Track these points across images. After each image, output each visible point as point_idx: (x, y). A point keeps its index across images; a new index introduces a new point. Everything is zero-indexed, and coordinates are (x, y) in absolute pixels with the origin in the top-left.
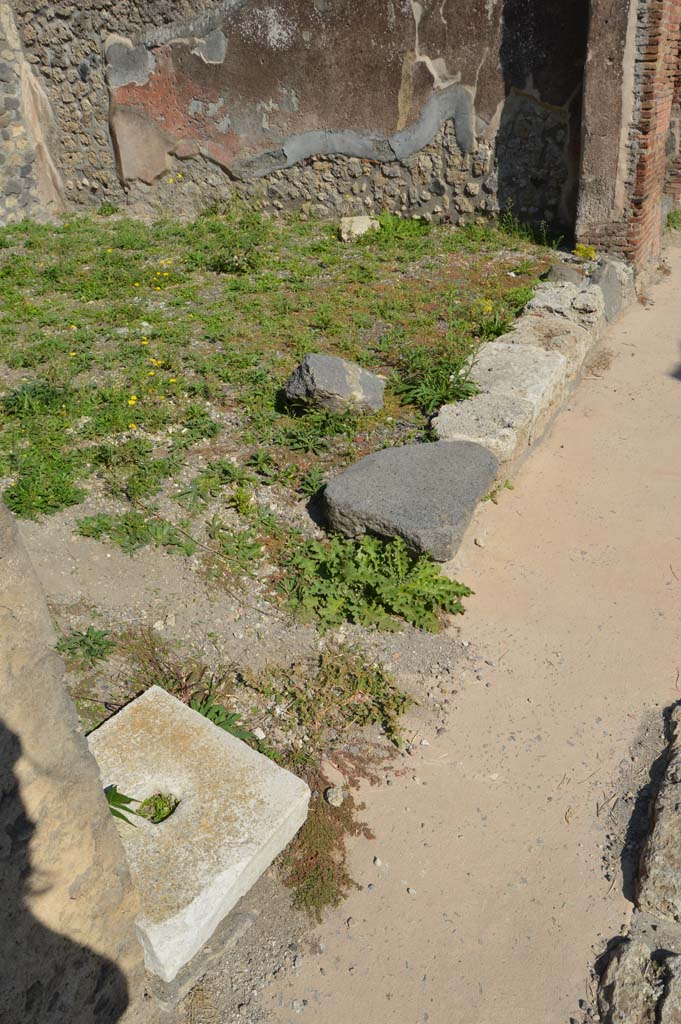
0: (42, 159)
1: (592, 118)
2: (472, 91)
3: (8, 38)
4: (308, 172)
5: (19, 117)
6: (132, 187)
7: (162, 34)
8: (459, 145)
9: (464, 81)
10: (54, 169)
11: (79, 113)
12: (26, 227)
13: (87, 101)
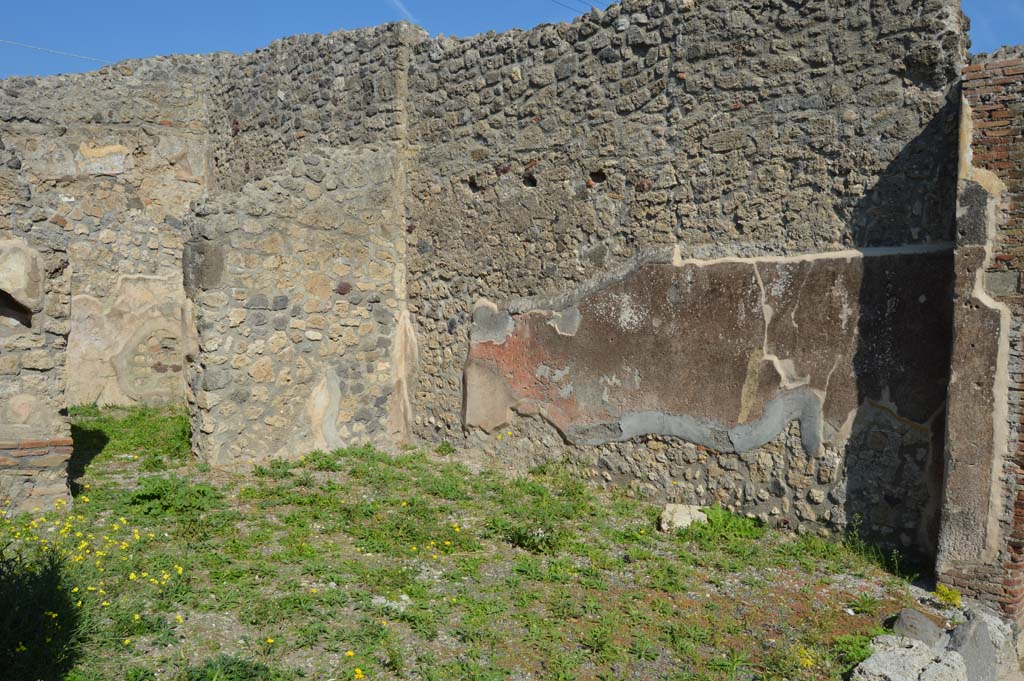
0: (399, 392)
1: (956, 443)
2: (822, 396)
3: (397, 289)
4: (642, 449)
5: (387, 354)
6: (472, 433)
7: (524, 304)
8: (804, 447)
9: (812, 384)
10: (408, 403)
11: (440, 360)
12: (367, 453)
13: (449, 350)
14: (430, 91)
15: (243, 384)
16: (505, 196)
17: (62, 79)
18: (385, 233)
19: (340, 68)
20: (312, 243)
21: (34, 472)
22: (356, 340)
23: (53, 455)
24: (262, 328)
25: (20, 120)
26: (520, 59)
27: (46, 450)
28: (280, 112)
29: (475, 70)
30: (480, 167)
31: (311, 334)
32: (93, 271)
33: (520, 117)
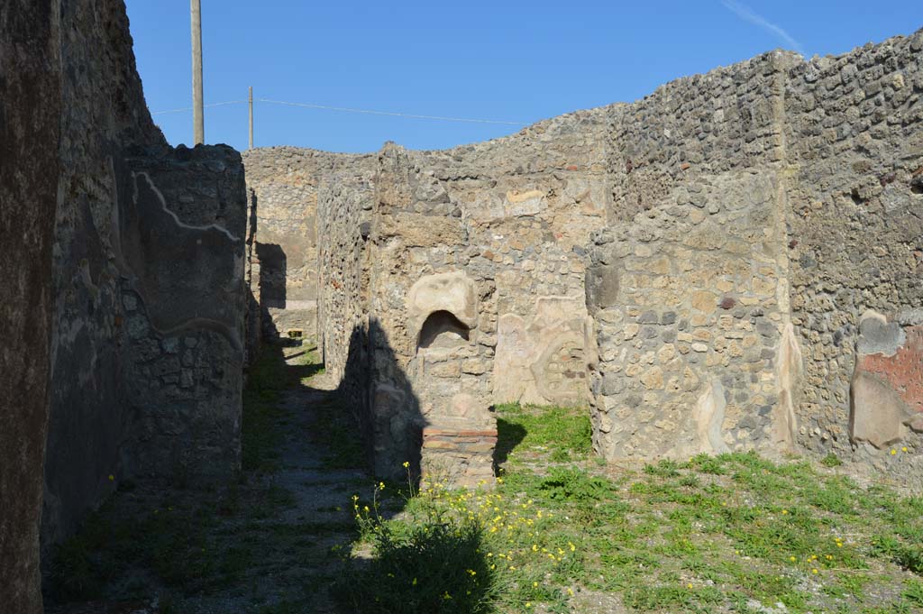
0: (783, 403)
3: (779, 303)
5: (771, 366)
6: (860, 446)
7: (917, 315)
10: (793, 414)
11: (825, 371)
12: (751, 460)
13: (835, 363)
14: (807, 111)
15: (637, 391)
16: (891, 205)
17: (493, 142)
18: (767, 249)
19: (719, 102)
20: (696, 263)
21: (469, 456)
22: (740, 351)
23: (482, 443)
24: (653, 341)
25: (464, 178)
26: (902, 65)
27: (477, 439)
28: (667, 149)
29: (854, 84)
30: (863, 179)
31: (697, 346)
32: (517, 294)
33: (904, 124)
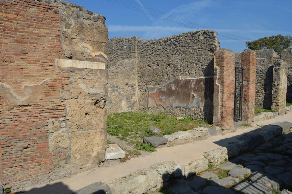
0: (137, 102)
1: (215, 104)
2: (200, 99)
3: (136, 84)
4: (176, 109)
5: (134, 96)
6: (149, 109)
7: (158, 86)
8: (198, 107)
9: (199, 97)
10: (138, 104)
11: (144, 96)
12: (131, 113)
13: (145, 94)
14: (141, 49)
15: (111, 100)
16: (154, 68)
18: (134, 74)
19: (125, 44)
20: (121, 77)
22: (129, 93)
24: (114, 91)
26: (156, 45)
29: (149, 46)
30: (150, 63)
31: (122, 92)
33: (156, 55)
